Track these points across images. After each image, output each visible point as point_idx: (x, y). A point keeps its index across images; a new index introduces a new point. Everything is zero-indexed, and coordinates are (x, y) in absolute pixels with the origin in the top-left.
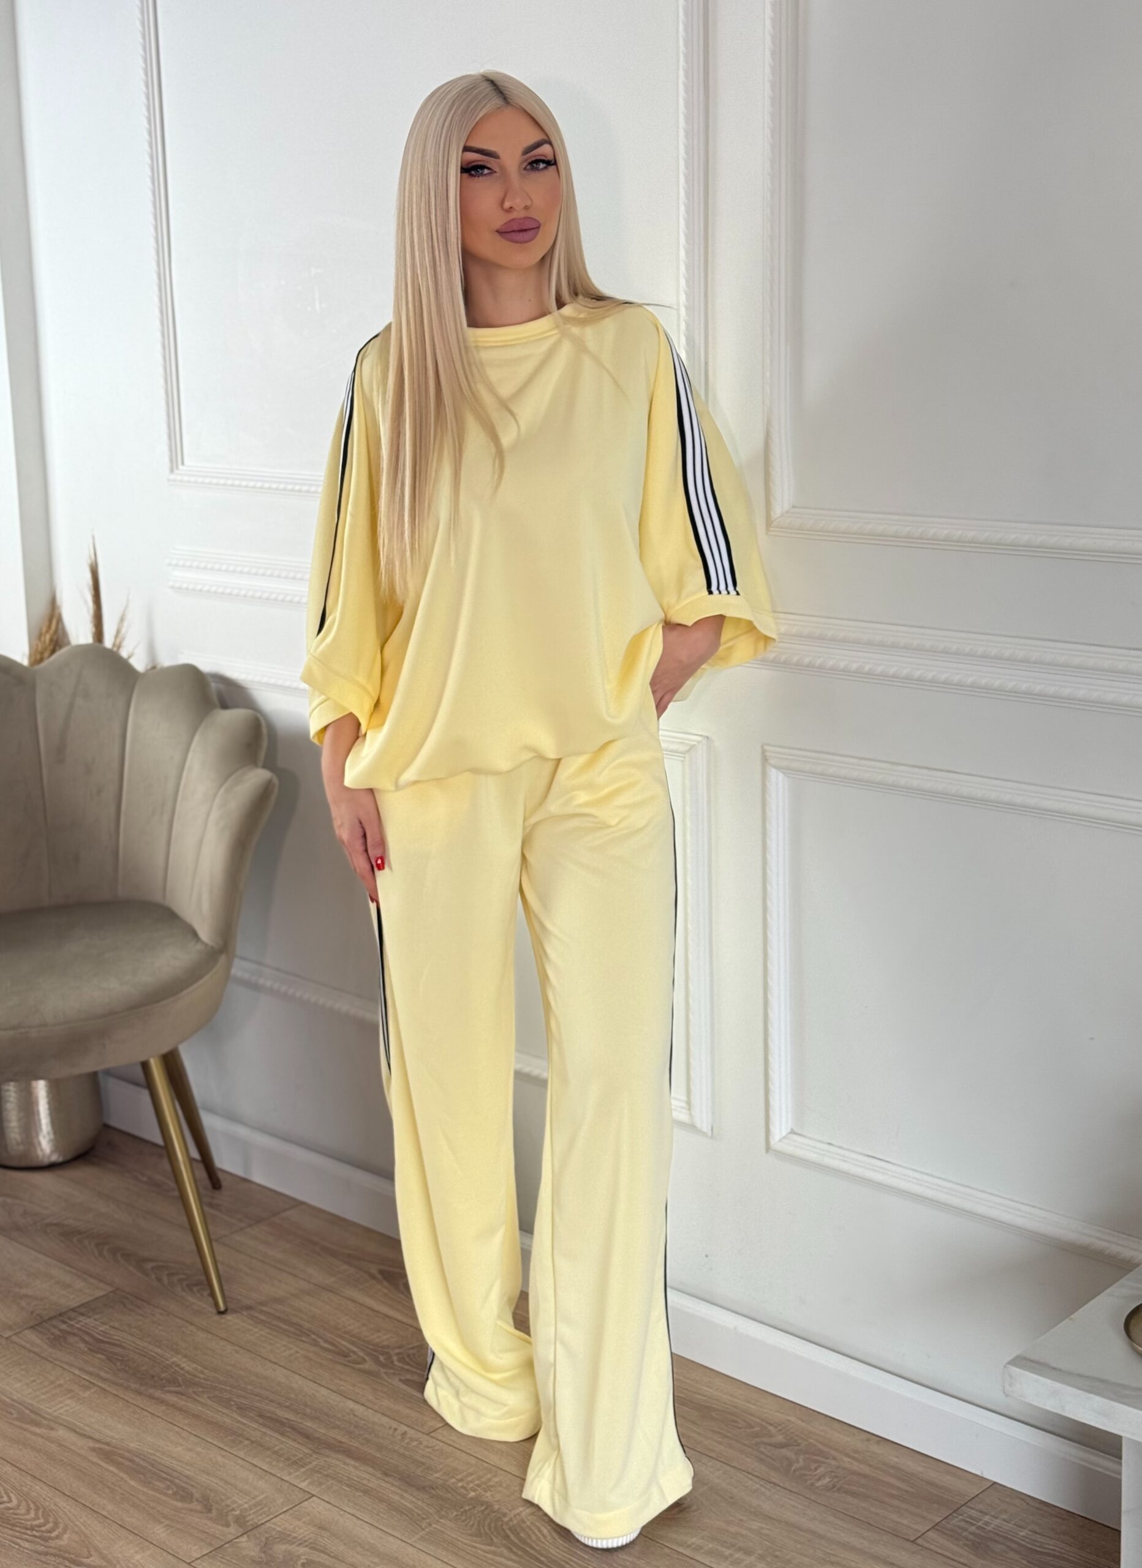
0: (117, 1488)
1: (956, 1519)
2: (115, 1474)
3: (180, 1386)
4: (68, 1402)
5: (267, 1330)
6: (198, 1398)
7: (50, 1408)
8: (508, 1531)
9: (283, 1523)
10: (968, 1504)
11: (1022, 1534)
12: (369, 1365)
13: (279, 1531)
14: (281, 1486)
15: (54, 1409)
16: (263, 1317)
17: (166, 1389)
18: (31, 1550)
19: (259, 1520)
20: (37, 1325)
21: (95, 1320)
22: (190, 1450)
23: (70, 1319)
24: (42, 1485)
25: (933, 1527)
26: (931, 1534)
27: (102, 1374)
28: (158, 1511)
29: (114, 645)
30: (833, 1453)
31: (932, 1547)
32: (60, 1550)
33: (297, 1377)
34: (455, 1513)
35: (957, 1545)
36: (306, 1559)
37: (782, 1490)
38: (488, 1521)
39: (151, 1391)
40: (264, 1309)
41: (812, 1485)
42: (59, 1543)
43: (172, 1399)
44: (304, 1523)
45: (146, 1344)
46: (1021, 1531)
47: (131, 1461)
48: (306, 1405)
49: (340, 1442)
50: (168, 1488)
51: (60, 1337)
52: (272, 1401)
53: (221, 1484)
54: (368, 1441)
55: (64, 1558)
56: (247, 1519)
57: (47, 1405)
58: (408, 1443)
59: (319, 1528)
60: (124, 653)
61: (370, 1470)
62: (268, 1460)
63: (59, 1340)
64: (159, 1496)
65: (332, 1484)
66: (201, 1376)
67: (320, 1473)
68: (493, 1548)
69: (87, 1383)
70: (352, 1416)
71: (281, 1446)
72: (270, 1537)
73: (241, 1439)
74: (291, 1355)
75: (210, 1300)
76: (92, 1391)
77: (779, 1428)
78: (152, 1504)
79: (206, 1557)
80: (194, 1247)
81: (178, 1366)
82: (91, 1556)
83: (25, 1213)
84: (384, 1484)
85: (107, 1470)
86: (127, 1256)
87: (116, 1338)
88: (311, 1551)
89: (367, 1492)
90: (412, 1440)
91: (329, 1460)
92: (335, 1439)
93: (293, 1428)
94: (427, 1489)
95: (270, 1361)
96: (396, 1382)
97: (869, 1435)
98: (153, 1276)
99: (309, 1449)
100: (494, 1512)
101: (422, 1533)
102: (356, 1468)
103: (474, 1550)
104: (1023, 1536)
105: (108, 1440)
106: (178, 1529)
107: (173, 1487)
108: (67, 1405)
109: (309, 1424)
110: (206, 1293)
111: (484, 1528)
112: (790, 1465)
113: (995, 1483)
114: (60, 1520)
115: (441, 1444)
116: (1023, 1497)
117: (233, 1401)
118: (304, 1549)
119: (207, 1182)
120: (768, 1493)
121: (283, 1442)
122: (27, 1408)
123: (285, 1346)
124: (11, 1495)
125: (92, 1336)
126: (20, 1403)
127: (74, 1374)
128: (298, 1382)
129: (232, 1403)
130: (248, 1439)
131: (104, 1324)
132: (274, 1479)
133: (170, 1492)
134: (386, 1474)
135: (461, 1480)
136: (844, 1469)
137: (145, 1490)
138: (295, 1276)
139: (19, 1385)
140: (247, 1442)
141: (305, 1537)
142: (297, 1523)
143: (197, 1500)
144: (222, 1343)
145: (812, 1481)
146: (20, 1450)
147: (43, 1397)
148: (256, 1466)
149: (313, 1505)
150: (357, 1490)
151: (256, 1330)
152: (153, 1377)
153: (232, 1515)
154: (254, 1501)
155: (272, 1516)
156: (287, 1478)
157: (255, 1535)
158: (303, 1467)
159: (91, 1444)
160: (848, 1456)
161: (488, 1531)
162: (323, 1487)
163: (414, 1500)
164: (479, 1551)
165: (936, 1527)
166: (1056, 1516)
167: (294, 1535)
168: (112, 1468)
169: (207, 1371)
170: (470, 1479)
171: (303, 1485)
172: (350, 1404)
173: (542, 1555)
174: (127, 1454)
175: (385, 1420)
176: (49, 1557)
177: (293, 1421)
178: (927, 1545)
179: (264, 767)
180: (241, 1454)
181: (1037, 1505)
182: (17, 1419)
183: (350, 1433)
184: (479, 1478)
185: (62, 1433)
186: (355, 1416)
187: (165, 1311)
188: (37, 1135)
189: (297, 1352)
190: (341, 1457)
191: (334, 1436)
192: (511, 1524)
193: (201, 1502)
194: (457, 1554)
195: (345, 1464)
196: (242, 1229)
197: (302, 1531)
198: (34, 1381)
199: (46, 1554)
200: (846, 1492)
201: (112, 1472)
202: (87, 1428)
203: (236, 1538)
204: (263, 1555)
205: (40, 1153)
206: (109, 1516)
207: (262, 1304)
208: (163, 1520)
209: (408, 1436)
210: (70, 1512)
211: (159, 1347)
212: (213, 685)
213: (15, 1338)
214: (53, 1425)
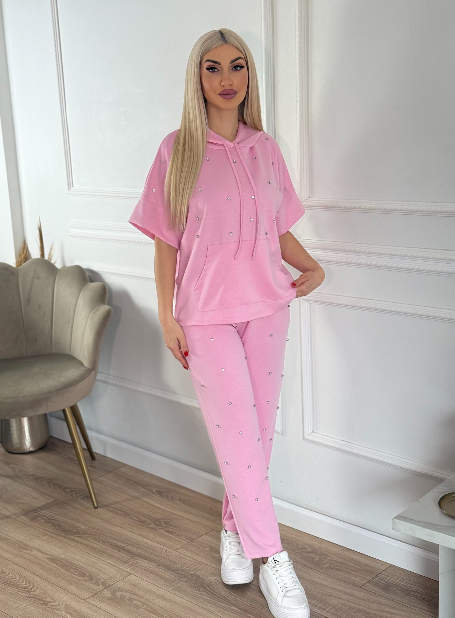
0: (56, 572)
1: (377, 579)
2: (56, 567)
3: (80, 534)
4: (38, 541)
5: (113, 514)
6: (87, 539)
7: (30, 543)
8: (205, 586)
9: (120, 584)
10: (382, 573)
11: (402, 584)
12: (152, 525)
13: (118, 587)
14: (119, 571)
15: (32, 543)
16: (112, 509)
17: (75, 535)
18: (24, 596)
19: (111, 583)
20: (26, 514)
21: (48, 511)
22: (84, 558)
23: (38, 511)
24: (28, 572)
25: (368, 582)
26: (367, 584)
27: (50, 530)
28: (72, 581)
29: (48, 258)
30: (330, 554)
31: (368, 589)
32: (35, 596)
33: (125, 530)
34: (186, 579)
35: (378, 588)
36: (129, 597)
37: (310, 569)
38: (198, 582)
39: (69, 536)
40: (112, 506)
41: (322, 567)
42: (35, 593)
43: (78, 539)
44: (128, 584)
45: (67, 520)
46: (402, 583)
47: (62, 562)
48: (128, 541)
49: (142, 554)
50: (76, 572)
51: (34, 518)
52: (115, 539)
53: (96, 570)
54: (153, 553)
55: (38, 599)
56: (106, 583)
57: (30, 542)
58: (167, 554)
59: (134, 586)
60: (52, 262)
61: (154, 564)
62: (114, 561)
63: (33, 519)
64: (72, 575)
65: (138, 569)
66: (89, 531)
67: (134, 565)
68: (200, 592)
69: (45, 534)
70: (146, 544)
71: (119, 556)
72: (116, 589)
73: (103, 553)
74: (123, 523)
75: (92, 503)
76: (47, 537)
77: (309, 546)
78: (70, 578)
79: (91, 597)
80: (85, 483)
81: (80, 527)
82: (47, 598)
83: (20, 471)
84: (158, 569)
85: (53, 566)
86: (60, 487)
87: (56, 518)
88: (131, 594)
89: (152, 572)
90: (169, 553)
91: (136, 560)
92: (139, 553)
93: (124, 549)
94: (175, 571)
95: (115, 525)
96: (163, 531)
97: (344, 548)
98: (70, 494)
99: (130, 557)
100: (200, 579)
101: (174, 587)
102: (148, 563)
103: (193, 593)
104: (403, 584)
105: (53, 555)
106: (80, 587)
107: (78, 571)
108: (37, 542)
109: (130, 548)
110: (90, 500)
111: (196, 585)
112: (314, 560)
113: (392, 565)
114: (35, 585)
115: (180, 554)
116: (403, 570)
117: (101, 539)
118: (129, 594)
119: (90, 458)
120: (305, 570)
121: (120, 554)
122: (22, 544)
123: (120, 519)
124: (16, 576)
125: (47, 517)
126: (19, 542)
127: (40, 531)
128: (125, 532)
129: (100, 540)
130: (106, 553)
131: (51, 513)
132: (116, 568)
133: (77, 573)
134: (159, 565)
135: (188, 567)
136: (335, 561)
137: (67, 573)
138: (124, 493)
139: (18, 535)
140: (106, 555)
141: (128, 589)
142: (125, 584)
143: (87, 576)
144: (96, 519)
145: (322, 565)
146: (19, 559)
147: (28, 539)
148: (109, 563)
149: (131, 577)
150: (148, 571)
151: (109, 514)
152: (70, 531)
153: (100, 581)
154: (109, 576)
155: (115, 582)
156: (121, 568)
157: (109, 589)
158: (128, 563)
159: (47, 556)
160: (335, 555)
161: (198, 586)
162: (135, 571)
163: (170, 575)
164: (195, 594)
165: (369, 582)
166: (416, 577)
167: (125, 589)
168: (54, 565)
169: (90, 529)
170: (191, 567)
171: (127, 570)
172: (146, 540)
173: (219, 595)
174: (61, 560)
175: (159, 545)
176: (31, 598)
177: (124, 546)
178: (365, 588)
179: (108, 304)
180: (104, 559)
181: (408, 573)
182: (18, 548)
183: (145, 551)
184: (195, 566)
185: (35, 552)
186: (147, 544)
187: (74, 507)
188: (24, 440)
189: (125, 522)
190: (141, 559)
191: (139, 552)
192: (207, 583)
193: (88, 577)
194: (186, 595)
195: (144, 562)
196: (103, 475)
197: (127, 587)
198: (24, 534)
199: (30, 597)
200: (335, 569)
201: (54, 566)
202: (45, 550)
203: (102, 590)
204: (112, 596)
205: (26, 448)
206: (54, 583)
207: (111, 504)
208: (74, 584)
209: (167, 551)
210: (39, 581)
211: (72, 521)
212: (87, 273)
213: (17, 519)
214: (32, 549)
